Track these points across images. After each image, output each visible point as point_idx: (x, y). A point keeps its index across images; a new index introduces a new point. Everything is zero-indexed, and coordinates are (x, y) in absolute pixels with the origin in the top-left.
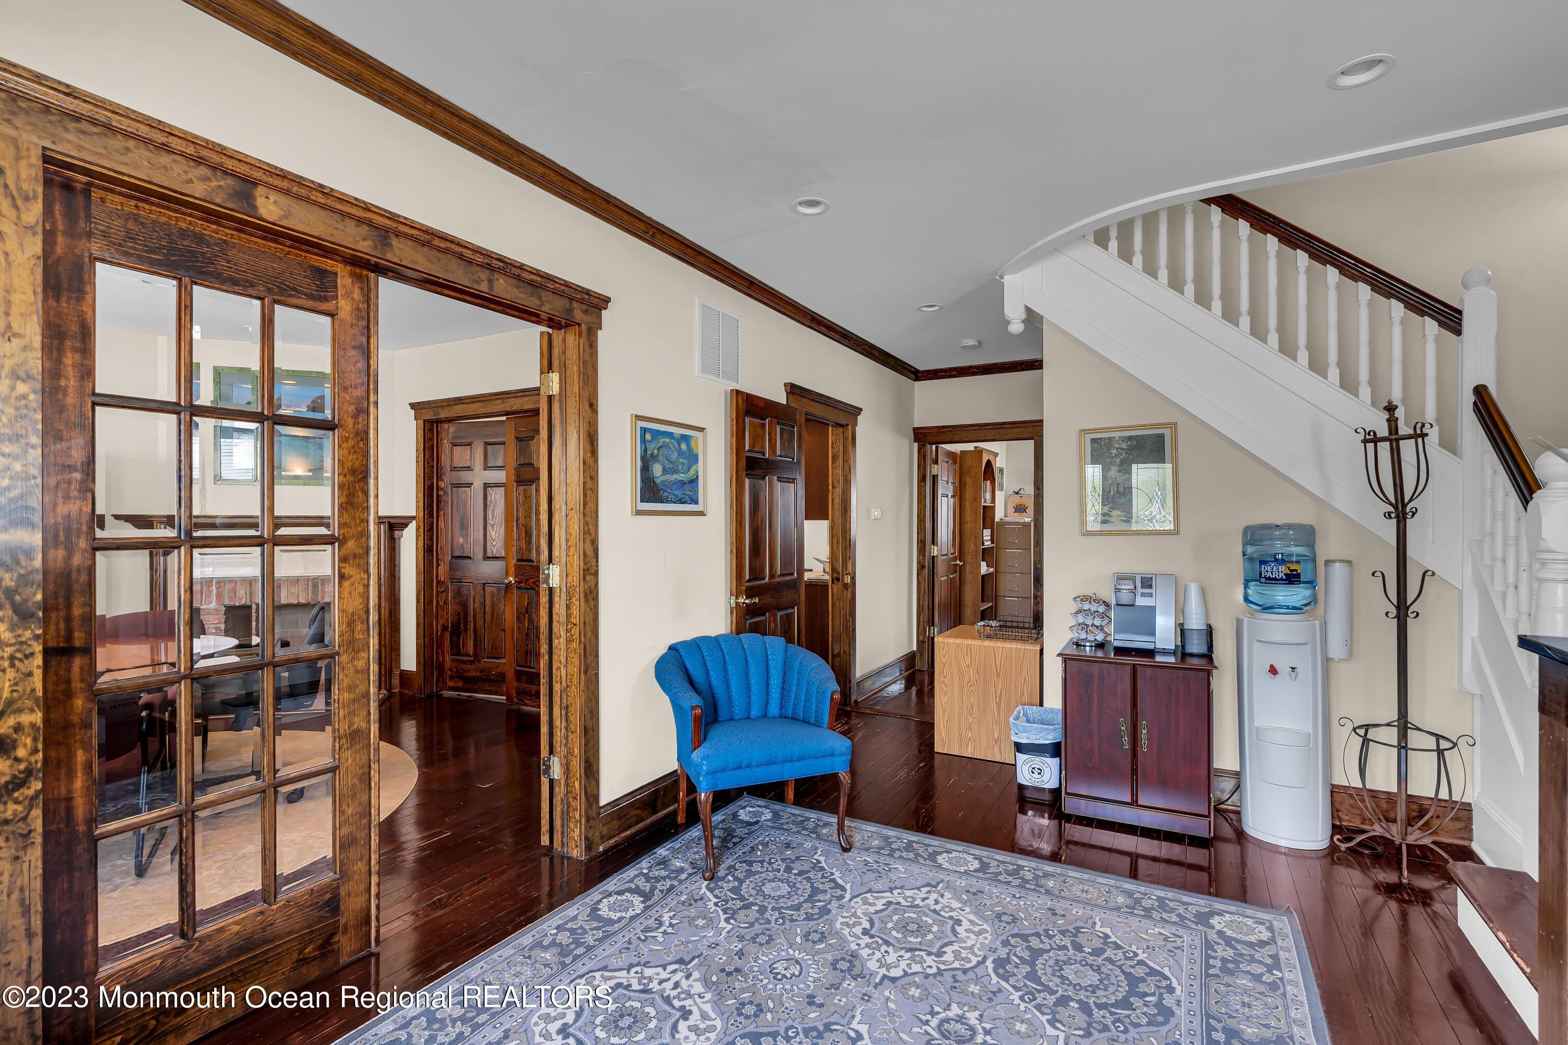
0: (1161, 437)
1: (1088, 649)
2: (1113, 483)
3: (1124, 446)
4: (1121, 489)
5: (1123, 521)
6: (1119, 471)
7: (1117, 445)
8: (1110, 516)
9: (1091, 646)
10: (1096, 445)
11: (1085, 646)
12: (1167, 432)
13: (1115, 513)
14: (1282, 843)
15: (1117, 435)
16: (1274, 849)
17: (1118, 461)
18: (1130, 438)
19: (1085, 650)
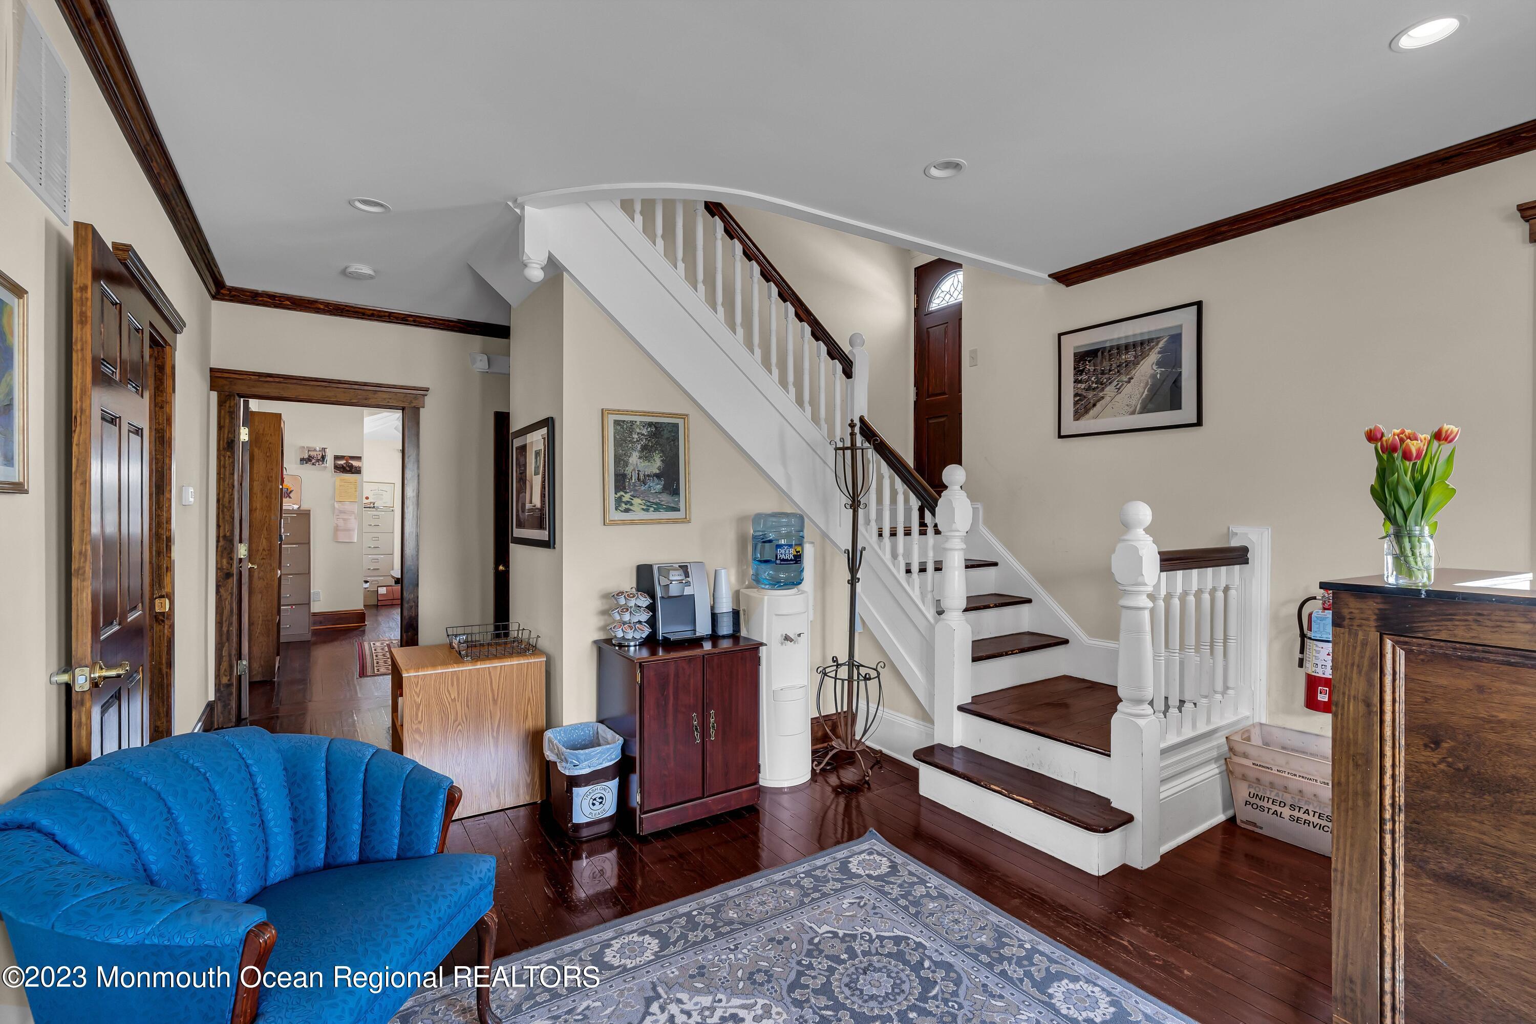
0: (676, 426)
1: (632, 649)
2: (634, 470)
3: (645, 432)
4: (642, 477)
5: (643, 509)
6: (640, 458)
7: (638, 430)
8: (632, 505)
9: (635, 646)
10: (619, 428)
11: (629, 646)
12: (680, 422)
13: (637, 501)
14: (786, 784)
15: (638, 419)
16: (779, 791)
17: (639, 446)
18: (650, 424)
19: (628, 650)
